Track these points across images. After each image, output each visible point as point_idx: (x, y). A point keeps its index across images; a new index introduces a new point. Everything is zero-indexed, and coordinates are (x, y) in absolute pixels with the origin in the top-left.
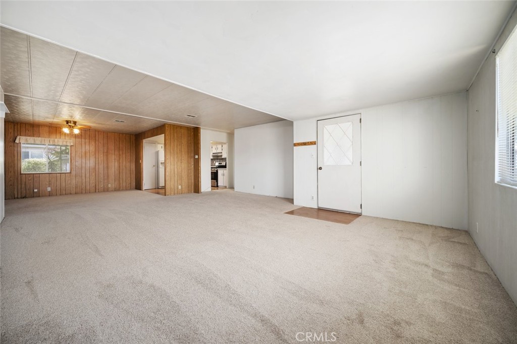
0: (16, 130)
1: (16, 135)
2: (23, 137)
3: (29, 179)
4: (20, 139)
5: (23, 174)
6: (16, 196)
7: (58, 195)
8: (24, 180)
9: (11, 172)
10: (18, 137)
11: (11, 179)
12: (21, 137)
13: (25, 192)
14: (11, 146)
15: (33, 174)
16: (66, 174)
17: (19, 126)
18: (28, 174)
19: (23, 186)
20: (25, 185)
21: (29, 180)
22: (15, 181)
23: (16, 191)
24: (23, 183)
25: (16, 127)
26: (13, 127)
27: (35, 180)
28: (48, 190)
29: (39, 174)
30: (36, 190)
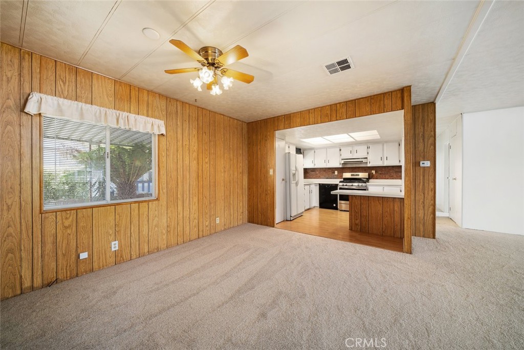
0: (26, 72)
1: (27, 90)
2: (49, 97)
3: (67, 223)
4: (40, 102)
5: (47, 212)
6: (27, 284)
7: (134, 257)
8: (50, 229)
9: (9, 209)
10: (35, 98)
11: (11, 230)
12: (43, 96)
13: (53, 265)
14: (8, 123)
15: (77, 209)
16: (150, 203)
17: (36, 65)
18: (62, 211)
19: (49, 247)
20: (55, 242)
21: (66, 228)
22: (24, 235)
23: (26, 265)
24: (49, 240)
25: (26, 64)
26: (16, 61)
27: (81, 224)
28: (113, 249)
29: (92, 207)
30: (84, 256)
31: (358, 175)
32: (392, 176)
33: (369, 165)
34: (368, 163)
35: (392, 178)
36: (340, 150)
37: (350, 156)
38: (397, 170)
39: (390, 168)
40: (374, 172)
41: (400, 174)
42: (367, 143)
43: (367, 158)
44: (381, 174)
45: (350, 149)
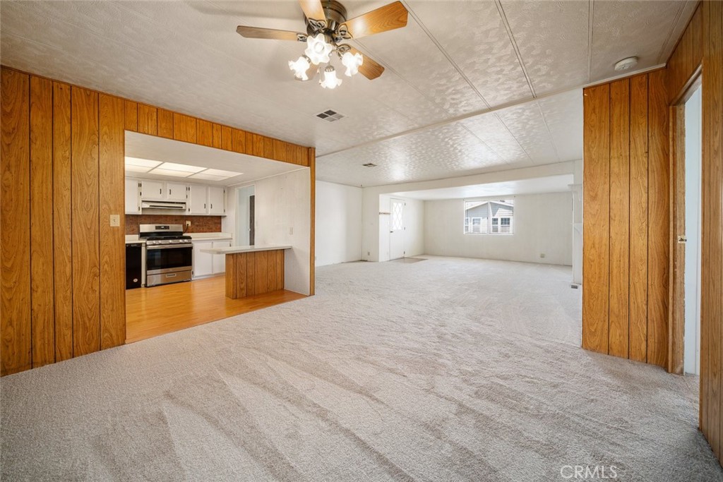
31: (168, 228)
32: (211, 229)
33: (187, 213)
34: (187, 210)
35: (211, 230)
36: (140, 185)
37: (159, 198)
38: (216, 221)
39: (208, 218)
40: (189, 223)
41: (219, 225)
42: (187, 182)
43: (185, 203)
44: (197, 226)
45: (160, 186)
